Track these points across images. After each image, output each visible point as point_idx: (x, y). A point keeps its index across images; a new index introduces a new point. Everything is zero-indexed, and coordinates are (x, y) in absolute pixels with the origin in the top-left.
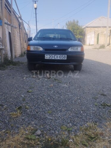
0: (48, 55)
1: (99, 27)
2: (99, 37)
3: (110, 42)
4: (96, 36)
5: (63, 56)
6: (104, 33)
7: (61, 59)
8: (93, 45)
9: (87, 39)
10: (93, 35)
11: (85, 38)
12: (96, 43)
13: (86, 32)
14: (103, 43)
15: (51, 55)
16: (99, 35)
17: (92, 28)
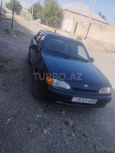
0: (77, 98)
1: (78, 14)
2: (77, 27)
3: (87, 35)
4: (75, 24)
5: (93, 101)
6: (83, 25)
7: (90, 103)
8: (69, 32)
9: (65, 24)
10: (71, 22)
11: (63, 21)
12: (73, 32)
13: (65, 16)
14: (80, 34)
15: (80, 98)
16: (78, 24)
17: (71, 13)
